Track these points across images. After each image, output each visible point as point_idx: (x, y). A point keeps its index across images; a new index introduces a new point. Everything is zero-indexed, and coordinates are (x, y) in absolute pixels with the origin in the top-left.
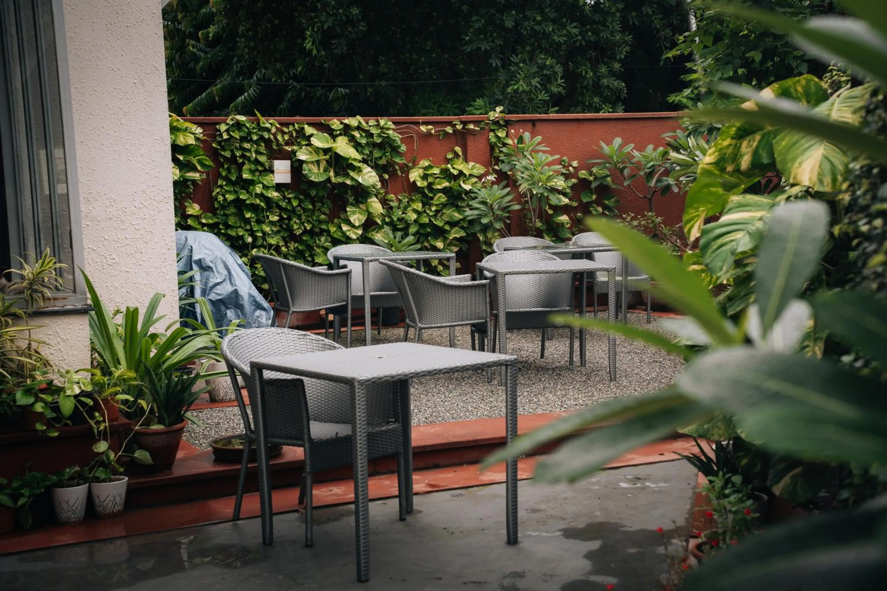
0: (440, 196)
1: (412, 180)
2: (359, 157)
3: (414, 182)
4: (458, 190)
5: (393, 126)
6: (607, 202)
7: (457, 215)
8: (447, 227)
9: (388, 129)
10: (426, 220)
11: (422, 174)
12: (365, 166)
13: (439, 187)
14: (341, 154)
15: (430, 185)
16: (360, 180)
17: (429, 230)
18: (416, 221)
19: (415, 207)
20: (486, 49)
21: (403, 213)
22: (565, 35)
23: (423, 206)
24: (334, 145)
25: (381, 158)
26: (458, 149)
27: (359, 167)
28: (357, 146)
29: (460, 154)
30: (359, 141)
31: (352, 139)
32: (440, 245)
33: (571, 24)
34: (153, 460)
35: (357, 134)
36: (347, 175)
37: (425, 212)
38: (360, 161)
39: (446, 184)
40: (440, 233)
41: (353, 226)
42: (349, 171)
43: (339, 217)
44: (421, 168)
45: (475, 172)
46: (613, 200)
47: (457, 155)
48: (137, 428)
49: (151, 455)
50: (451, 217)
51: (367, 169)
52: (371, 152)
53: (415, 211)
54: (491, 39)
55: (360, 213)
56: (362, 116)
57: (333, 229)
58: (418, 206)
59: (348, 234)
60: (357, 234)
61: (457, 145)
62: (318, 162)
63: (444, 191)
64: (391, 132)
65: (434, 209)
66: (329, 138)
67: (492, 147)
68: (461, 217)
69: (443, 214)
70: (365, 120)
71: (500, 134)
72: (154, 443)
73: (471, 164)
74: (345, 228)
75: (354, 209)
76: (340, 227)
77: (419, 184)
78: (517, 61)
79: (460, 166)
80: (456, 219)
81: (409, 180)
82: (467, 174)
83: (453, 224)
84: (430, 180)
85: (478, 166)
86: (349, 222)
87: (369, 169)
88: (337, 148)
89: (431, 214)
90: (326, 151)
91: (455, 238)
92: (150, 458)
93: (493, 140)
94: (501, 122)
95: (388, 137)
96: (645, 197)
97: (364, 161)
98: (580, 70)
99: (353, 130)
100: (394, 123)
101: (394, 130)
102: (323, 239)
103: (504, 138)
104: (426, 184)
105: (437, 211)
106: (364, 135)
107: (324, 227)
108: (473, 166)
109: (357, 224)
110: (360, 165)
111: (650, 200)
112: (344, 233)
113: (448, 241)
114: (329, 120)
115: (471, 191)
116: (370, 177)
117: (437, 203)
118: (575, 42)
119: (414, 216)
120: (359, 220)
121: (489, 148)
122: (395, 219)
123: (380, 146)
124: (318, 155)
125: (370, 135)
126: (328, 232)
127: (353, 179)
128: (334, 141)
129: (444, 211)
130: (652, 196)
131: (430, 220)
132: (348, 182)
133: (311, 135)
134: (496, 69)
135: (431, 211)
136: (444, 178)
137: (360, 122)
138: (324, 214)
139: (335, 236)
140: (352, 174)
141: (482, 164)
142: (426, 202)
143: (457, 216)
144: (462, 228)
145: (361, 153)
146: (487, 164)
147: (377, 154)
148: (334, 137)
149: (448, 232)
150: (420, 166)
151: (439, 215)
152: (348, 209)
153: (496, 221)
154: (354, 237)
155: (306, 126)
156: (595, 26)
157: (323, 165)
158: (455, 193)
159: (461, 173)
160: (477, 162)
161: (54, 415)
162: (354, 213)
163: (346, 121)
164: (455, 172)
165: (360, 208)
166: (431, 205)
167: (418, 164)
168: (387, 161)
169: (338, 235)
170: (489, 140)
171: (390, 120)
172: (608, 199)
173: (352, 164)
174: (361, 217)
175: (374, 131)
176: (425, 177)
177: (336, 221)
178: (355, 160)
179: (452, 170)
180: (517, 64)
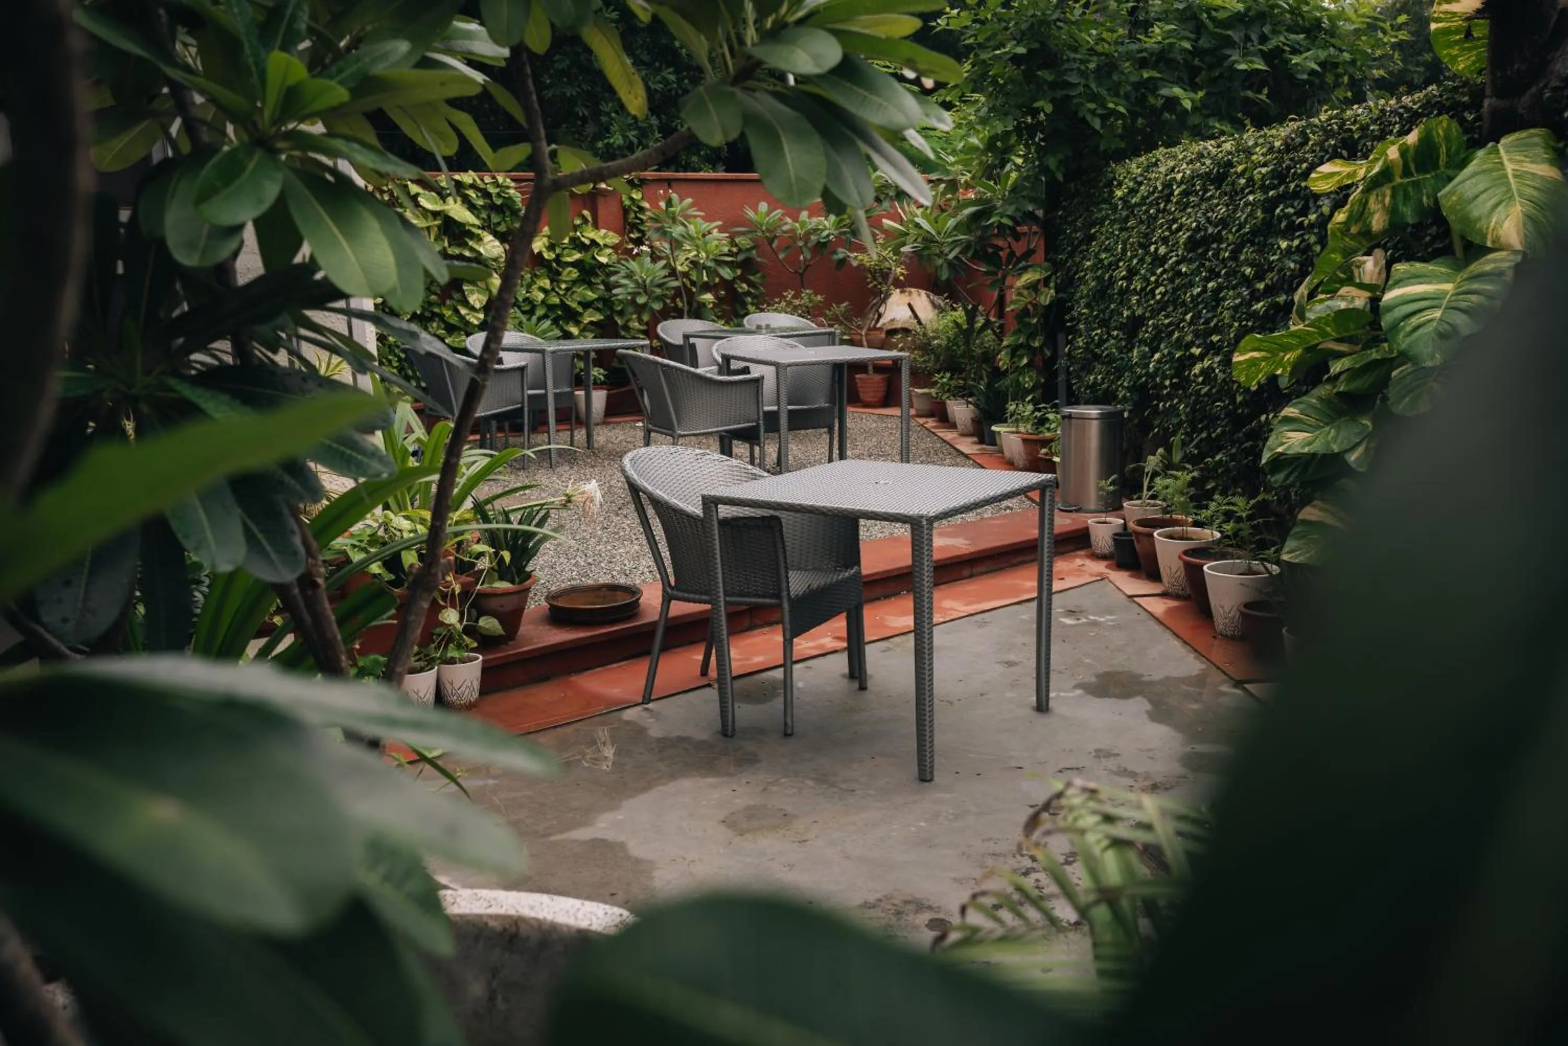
0: (570, 272)
1: (536, 251)
2: (477, 222)
3: (540, 253)
4: (590, 264)
5: (513, 184)
6: (752, 278)
7: (590, 293)
8: (580, 309)
9: (508, 187)
10: (556, 300)
11: (547, 244)
12: (485, 233)
13: (569, 259)
14: (456, 218)
15: (558, 256)
16: (482, 250)
17: (560, 313)
18: (543, 302)
19: (542, 285)
20: (572, 95)
21: (527, 292)
22: (660, 82)
23: (552, 281)
24: (445, 207)
25: (499, 224)
26: (586, 213)
27: (479, 235)
28: (472, 207)
29: (590, 219)
30: (474, 201)
31: (467, 201)
32: (574, 330)
33: (666, 69)
34: (504, 628)
35: (472, 193)
36: (465, 245)
37: (553, 289)
38: (479, 227)
39: (577, 256)
40: (572, 316)
41: (473, 309)
42: (467, 240)
43: (451, 298)
44: (544, 236)
45: (608, 241)
46: (758, 275)
47: (585, 221)
48: (478, 587)
49: (501, 623)
50: (584, 296)
51: (488, 237)
52: (489, 217)
53: (542, 289)
54: (577, 84)
55: (479, 292)
56: (475, 171)
57: (448, 313)
58: (546, 283)
59: (468, 318)
60: (478, 319)
61: (585, 209)
62: (428, 228)
63: (575, 264)
64: (512, 191)
65: (563, 286)
66: (438, 198)
67: (626, 211)
68: (595, 296)
69: (573, 292)
70: (479, 177)
71: (634, 196)
72: (502, 606)
73: (603, 231)
74: (463, 311)
75: (471, 287)
76: (457, 311)
77: (546, 255)
78: (608, 110)
79: (589, 234)
80: (589, 299)
81: (532, 251)
82: (601, 243)
83: (586, 305)
84: (558, 251)
85: (611, 234)
86: (466, 304)
87: (491, 237)
88: (449, 210)
89: (561, 292)
90: (435, 214)
91: (591, 323)
92: (500, 627)
93: (627, 203)
94: (636, 181)
95: (510, 198)
96: (796, 272)
97: (483, 228)
98: (674, 124)
99: (466, 188)
100: (514, 180)
101: (516, 188)
102: (435, 325)
103: (639, 201)
104: (554, 256)
105: (567, 289)
106: (479, 195)
107: (436, 310)
108: (606, 234)
109: (478, 306)
110: (480, 232)
111: (801, 275)
112: (462, 318)
113: (582, 326)
114: (437, 176)
115: (607, 265)
116: (494, 247)
117: (567, 279)
118: (670, 90)
119: (541, 296)
120: (479, 301)
121: (622, 212)
122: (521, 299)
123: (499, 209)
124: (426, 219)
125: (486, 194)
126: (441, 317)
127: (472, 249)
128: (444, 202)
129: (574, 289)
130: (804, 271)
131: (561, 300)
132: (467, 253)
133: (417, 195)
134: (584, 120)
135: (560, 288)
136: (574, 249)
137: (474, 180)
138: (435, 294)
139: (452, 321)
140: (471, 243)
141: (615, 232)
142: (555, 277)
143: (591, 295)
144: (597, 309)
145: (478, 217)
146: (621, 232)
147: (495, 219)
148: (443, 198)
149: (581, 314)
150: (544, 233)
151: (570, 293)
152: (465, 288)
153: (653, 302)
154: (476, 322)
155: (409, 183)
156: (692, 73)
157: (434, 231)
158: (587, 267)
159: (593, 242)
160: (609, 229)
161: (392, 577)
162: (472, 292)
163: (457, 177)
164: (587, 242)
165: (477, 286)
166: (559, 282)
167: (541, 232)
168: (507, 227)
169: (454, 320)
170: (622, 202)
171: (508, 177)
172: (754, 274)
173: (469, 230)
174: (481, 297)
175: (493, 190)
176: (551, 247)
177: (448, 302)
178: (474, 225)
179: (583, 239)
180: (608, 114)
